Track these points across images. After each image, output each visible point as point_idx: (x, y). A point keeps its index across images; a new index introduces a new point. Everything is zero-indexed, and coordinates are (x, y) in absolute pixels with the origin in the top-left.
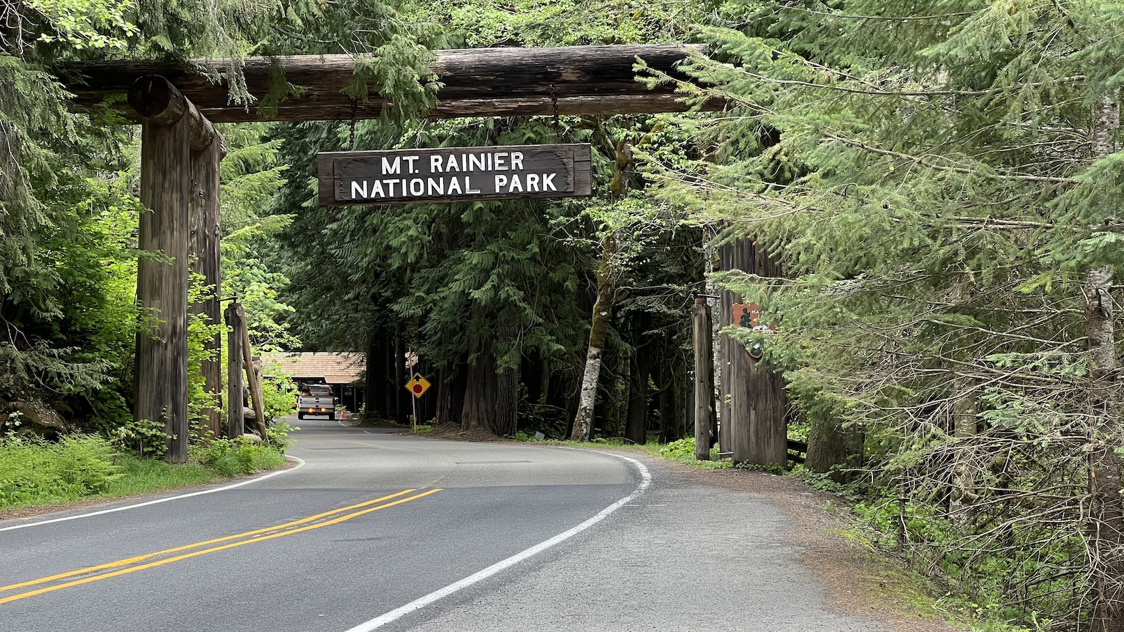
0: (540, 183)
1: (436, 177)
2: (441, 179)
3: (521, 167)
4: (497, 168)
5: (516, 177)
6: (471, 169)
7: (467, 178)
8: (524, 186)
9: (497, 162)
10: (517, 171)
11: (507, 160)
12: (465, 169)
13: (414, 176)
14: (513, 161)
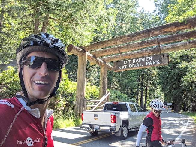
2: (135, 64)
3: (152, 60)
4: (146, 60)
5: (150, 62)
10: (151, 60)
12: (140, 61)
13: (130, 64)
14: (150, 59)
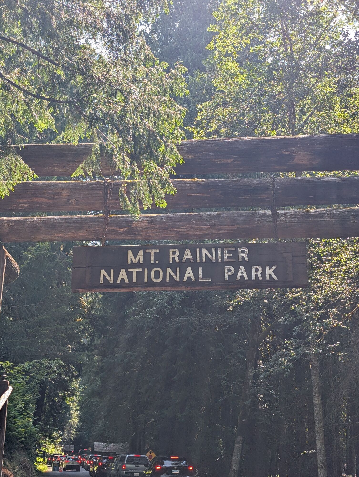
0: (264, 274)
1: (173, 267)
2: (178, 269)
3: (247, 259)
4: (226, 260)
5: (242, 268)
6: (204, 260)
7: (200, 269)
8: (249, 274)
9: (226, 255)
11: (235, 254)
12: (198, 261)
13: (155, 265)
14: (240, 255)
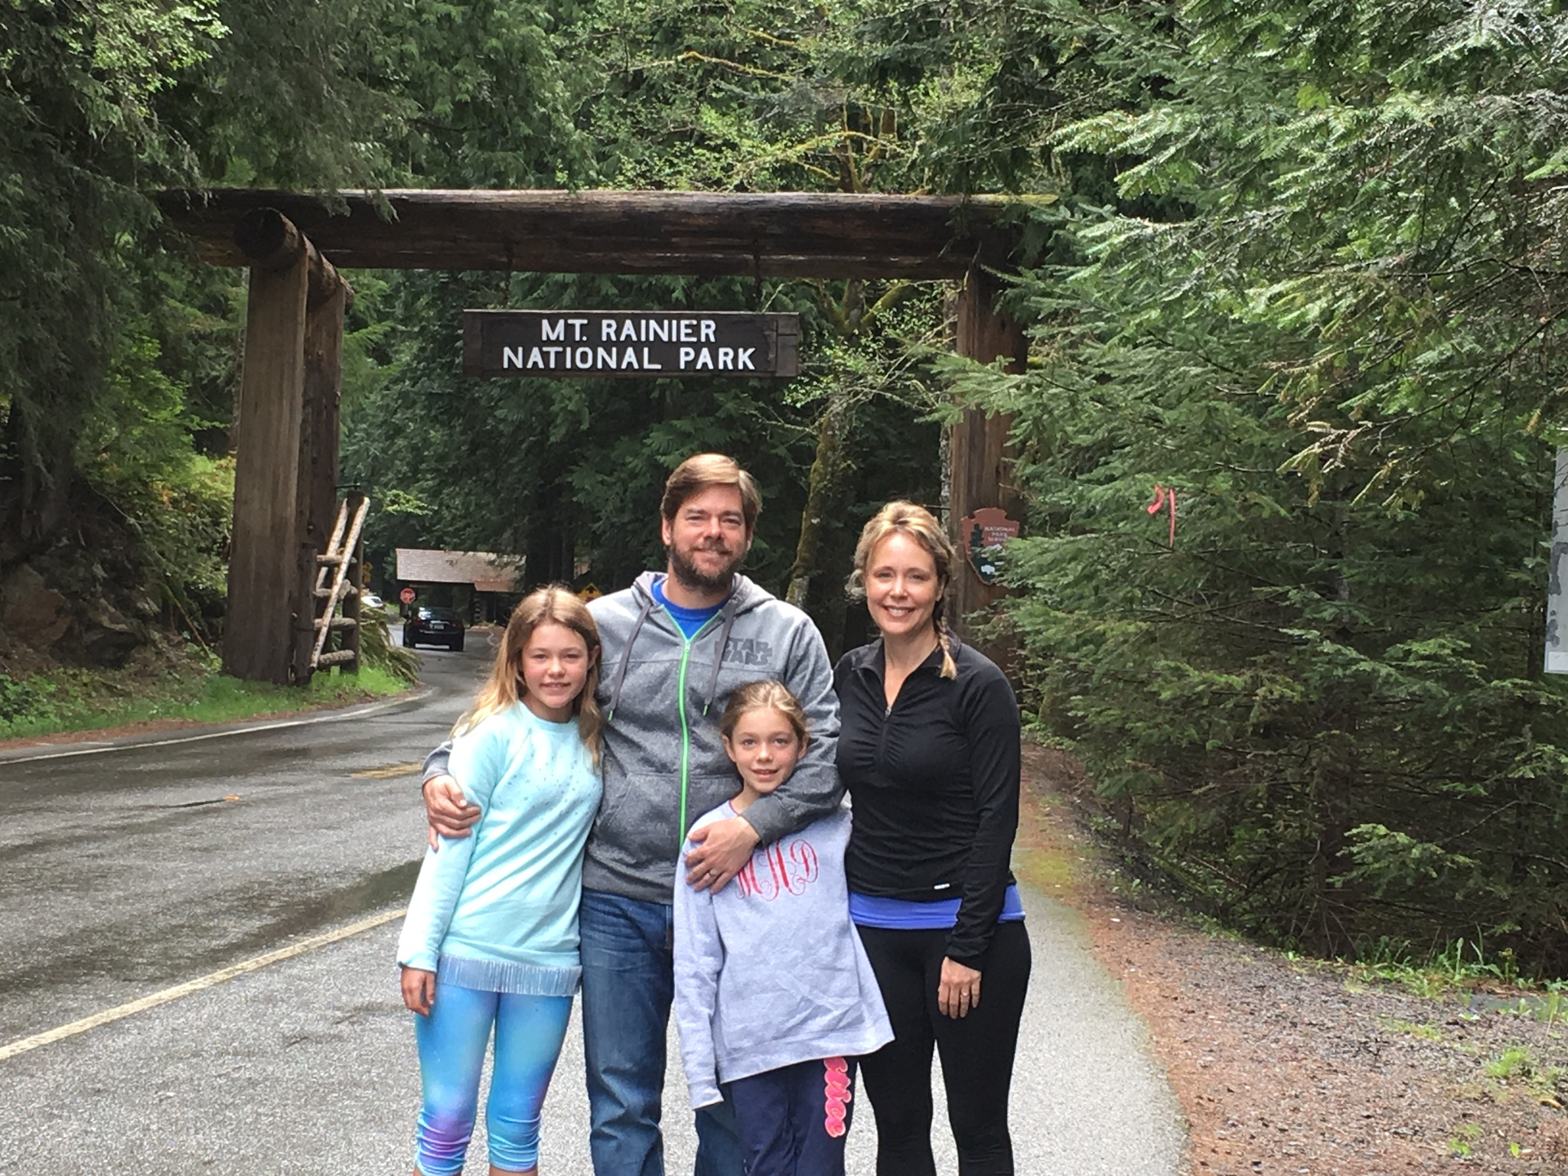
0: (735, 360)
1: (608, 345)
2: (614, 350)
3: (712, 339)
4: (683, 339)
5: (705, 351)
6: (652, 338)
7: (646, 350)
8: (715, 362)
9: (683, 331)
10: (708, 343)
11: (696, 330)
12: (643, 338)
13: (581, 343)
14: (704, 331)
